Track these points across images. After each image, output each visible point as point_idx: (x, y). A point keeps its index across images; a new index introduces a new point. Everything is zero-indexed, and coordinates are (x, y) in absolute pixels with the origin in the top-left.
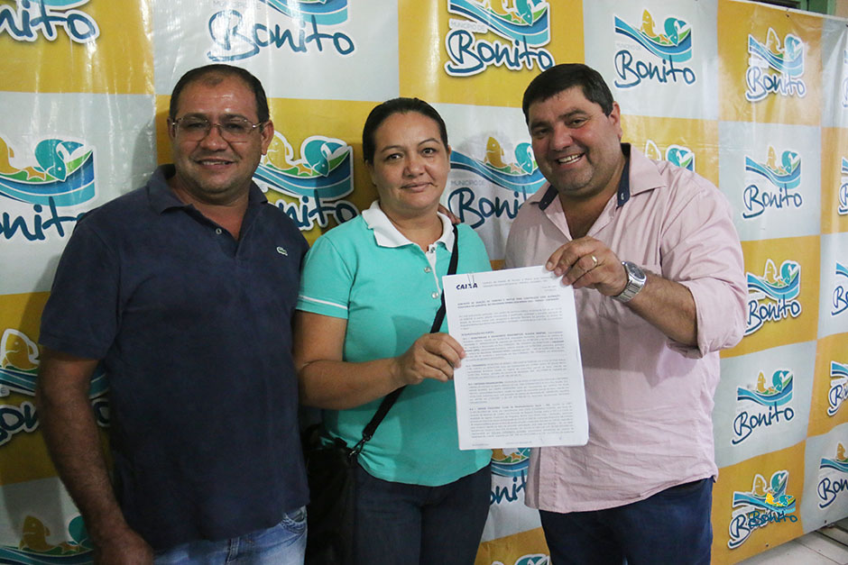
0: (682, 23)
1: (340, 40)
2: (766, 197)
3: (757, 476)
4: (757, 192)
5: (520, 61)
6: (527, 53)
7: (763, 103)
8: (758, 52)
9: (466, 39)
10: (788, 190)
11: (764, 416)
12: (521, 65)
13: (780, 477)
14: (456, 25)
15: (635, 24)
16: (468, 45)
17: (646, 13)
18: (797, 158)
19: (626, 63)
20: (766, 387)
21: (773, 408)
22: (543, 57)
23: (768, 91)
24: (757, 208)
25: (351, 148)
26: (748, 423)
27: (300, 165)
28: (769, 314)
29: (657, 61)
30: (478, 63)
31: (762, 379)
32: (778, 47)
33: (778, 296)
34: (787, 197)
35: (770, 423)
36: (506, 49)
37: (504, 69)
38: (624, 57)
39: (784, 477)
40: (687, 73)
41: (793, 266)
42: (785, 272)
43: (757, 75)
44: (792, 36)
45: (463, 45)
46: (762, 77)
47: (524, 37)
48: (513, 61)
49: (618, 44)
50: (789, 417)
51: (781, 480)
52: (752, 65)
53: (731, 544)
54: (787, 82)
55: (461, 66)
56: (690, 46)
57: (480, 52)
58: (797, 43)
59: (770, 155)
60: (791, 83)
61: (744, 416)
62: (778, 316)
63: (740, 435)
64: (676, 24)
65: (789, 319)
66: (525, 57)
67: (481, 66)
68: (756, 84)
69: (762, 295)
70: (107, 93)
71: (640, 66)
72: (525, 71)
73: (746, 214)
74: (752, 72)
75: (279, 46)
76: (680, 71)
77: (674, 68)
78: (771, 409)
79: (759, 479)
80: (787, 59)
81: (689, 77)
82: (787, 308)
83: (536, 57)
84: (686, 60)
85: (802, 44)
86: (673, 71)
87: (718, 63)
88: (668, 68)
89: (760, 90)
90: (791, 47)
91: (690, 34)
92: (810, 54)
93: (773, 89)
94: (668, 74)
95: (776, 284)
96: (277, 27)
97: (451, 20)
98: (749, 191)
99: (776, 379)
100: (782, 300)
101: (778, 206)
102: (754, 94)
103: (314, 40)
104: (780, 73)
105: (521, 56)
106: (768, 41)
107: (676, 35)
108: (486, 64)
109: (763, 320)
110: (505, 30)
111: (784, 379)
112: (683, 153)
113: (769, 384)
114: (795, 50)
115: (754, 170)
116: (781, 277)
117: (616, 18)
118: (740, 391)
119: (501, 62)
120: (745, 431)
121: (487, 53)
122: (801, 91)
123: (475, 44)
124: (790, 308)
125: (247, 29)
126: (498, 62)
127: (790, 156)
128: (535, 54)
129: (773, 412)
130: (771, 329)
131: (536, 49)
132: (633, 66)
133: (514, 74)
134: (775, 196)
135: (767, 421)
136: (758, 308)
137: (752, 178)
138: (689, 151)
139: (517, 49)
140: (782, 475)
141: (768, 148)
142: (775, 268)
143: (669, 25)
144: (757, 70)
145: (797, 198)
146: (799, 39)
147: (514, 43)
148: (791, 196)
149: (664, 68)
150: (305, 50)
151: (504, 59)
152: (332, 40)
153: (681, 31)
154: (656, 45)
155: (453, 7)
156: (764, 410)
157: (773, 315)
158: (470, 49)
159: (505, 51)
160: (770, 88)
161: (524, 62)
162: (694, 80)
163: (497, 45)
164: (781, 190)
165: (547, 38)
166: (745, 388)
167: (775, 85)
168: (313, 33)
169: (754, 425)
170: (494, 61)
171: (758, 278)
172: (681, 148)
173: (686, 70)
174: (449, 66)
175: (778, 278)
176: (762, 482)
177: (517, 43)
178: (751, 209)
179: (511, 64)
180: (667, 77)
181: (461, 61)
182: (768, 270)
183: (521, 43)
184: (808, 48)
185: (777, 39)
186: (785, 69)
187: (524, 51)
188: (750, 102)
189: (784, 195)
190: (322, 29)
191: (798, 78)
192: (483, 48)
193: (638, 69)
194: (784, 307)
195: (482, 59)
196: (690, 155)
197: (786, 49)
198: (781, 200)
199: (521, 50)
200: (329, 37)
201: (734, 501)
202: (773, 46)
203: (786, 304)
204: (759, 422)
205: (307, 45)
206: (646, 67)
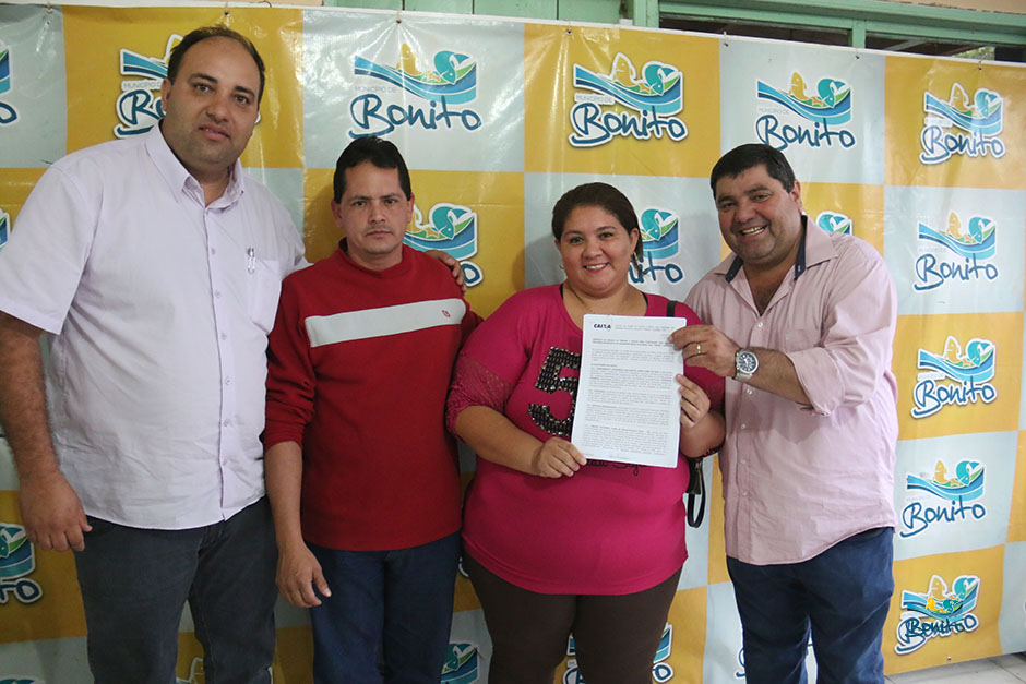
0: (839, 85)
1: (468, 117)
2: (945, 268)
3: (935, 576)
4: (934, 262)
5: (648, 130)
6: (656, 123)
7: (944, 165)
8: (937, 110)
9: (592, 111)
10: (977, 261)
11: (945, 511)
12: (650, 135)
13: (966, 582)
14: (581, 98)
15: (783, 87)
16: (594, 117)
17: (796, 76)
18: (989, 226)
19: (770, 128)
20: (947, 477)
21: (957, 503)
22: (674, 125)
23: (951, 152)
24: (932, 279)
25: (475, 215)
26: (922, 515)
27: (428, 229)
28: (950, 396)
29: (808, 125)
30: (605, 133)
31: (941, 469)
32: (965, 104)
33: (962, 377)
34: (976, 268)
35: (953, 519)
36: (634, 119)
37: (631, 138)
38: (768, 122)
39: (973, 583)
40: (845, 136)
41: (985, 346)
42: (973, 351)
43: (935, 137)
44: (987, 91)
45: (589, 117)
46: (943, 136)
47: (653, 107)
48: (641, 130)
49: (761, 109)
50: (978, 515)
51: (969, 587)
52: (929, 125)
53: (898, 649)
54: (978, 140)
55: (585, 137)
56: (849, 107)
57: (606, 123)
58: (993, 97)
59: (951, 221)
60: (982, 143)
61: (917, 507)
62: (964, 400)
63: (911, 527)
64: (832, 85)
65: (980, 403)
66: (654, 127)
67: (608, 136)
68: (935, 145)
69: (940, 375)
70: (263, 169)
71: (788, 131)
72: (653, 140)
73: (919, 286)
74: (929, 132)
75: (411, 124)
76: (837, 134)
77: (829, 130)
78: (954, 503)
79: (936, 580)
80: (978, 115)
81: (847, 140)
82: (976, 392)
83: (667, 126)
84: (844, 122)
85: (999, 99)
86: (827, 134)
87: (883, 124)
88: (821, 130)
89: (939, 151)
90: (984, 104)
91: (849, 94)
92: (1011, 109)
93: (958, 150)
94: (821, 137)
95: (960, 364)
96: (411, 108)
97: (577, 94)
98: (923, 261)
99: (962, 469)
100: (969, 383)
101: (963, 278)
102: (932, 156)
103: (443, 118)
104: (967, 132)
105: (650, 126)
106: (952, 98)
107: (832, 95)
108: (612, 134)
109: (942, 403)
110: (632, 101)
111: (972, 472)
112: (839, 220)
113: (951, 475)
114: (990, 105)
115: (928, 238)
116: (967, 356)
117: (759, 83)
118: (910, 479)
119: (628, 132)
120: (918, 524)
121: (613, 124)
122: (998, 150)
123: (602, 115)
124: (981, 392)
125: (382, 111)
126: (625, 132)
127: (980, 223)
128: (665, 123)
129: (957, 507)
130: (952, 413)
131: (667, 117)
132: (778, 131)
133: (642, 144)
134: (959, 267)
135: (949, 517)
136: (936, 389)
137: (927, 246)
138: (846, 218)
139: (645, 120)
140: (970, 581)
141: (949, 214)
142: (958, 346)
143: (824, 86)
144: (935, 130)
145: (990, 270)
146: (996, 94)
147: (641, 113)
148: (982, 267)
149: (816, 132)
150: (435, 127)
151: (632, 129)
152: (460, 117)
153: (837, 92)
154: (808, 108)
155: (579, 82)
156: (946, 504)
157: (956, 398)
158: (596, 121)
159: (633, 121)
160: (954, 148)
161: (652, 132)
162: (853, 142)
163: (624, 117)
164: (967, 260)
165: (679, 107)
166: (919, 477)
167: (960, 145)
168: (442, 111)
169: (930, 518)
170: (621, 131)
171: (936, 356)
172: (836, 215)
173: (843, 132)
174: (573, 138)
175: (964, 358)
176: (940, 584)
177: (645, 113)
178: (925, 280)
179: (639, 134)
180: (820, 141)
181: (586, 132)
182: (949, 347)
183: (650, 113)
184: (1008, 103)
185: (964, 94)
186: (974, 127)
187: (652, 120)
188: (926, 165)
189: (971, 266)
190: (450, 108)
191: (993, 136)
192: (610, 120)
193: (785, 134)
194: (972, 390)
195: (608, 129)
196: (847, 221)
197: (976, 106)
198: (968, 271)
199: (650, 119)
200: (458, 114)
201: (903, 601)
202: (959, 103)
203: (975, 387)
204: (938, 517)
205: (436, 122)
206: (794, 132)
